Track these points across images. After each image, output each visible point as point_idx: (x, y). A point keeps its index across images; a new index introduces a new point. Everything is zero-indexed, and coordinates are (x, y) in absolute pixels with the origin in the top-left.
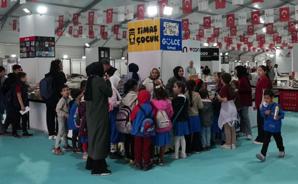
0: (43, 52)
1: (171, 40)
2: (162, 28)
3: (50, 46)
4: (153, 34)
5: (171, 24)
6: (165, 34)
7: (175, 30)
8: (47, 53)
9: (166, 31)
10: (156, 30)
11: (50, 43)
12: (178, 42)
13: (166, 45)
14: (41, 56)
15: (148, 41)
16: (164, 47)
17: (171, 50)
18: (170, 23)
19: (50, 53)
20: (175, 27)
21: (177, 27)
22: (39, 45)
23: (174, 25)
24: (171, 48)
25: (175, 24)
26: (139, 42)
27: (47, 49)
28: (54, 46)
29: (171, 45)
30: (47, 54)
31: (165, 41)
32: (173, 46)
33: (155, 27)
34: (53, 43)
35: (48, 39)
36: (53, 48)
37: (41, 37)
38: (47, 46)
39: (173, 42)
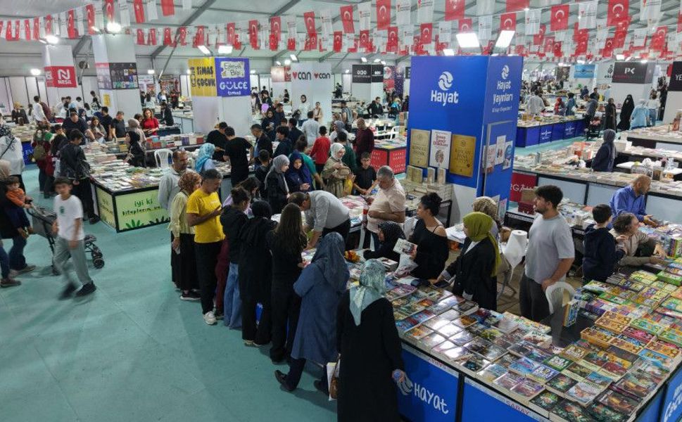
0: (122, 83)
1: (233, 84)
2: (219, 70)
3: (131, 74)
4: (209, 77)
5: (232, 63)
6: (223, 77)
7: (238, 70)
8: (128, 83)
9: (225, 73)
10: (212, 73)
11: (130, 70)
12: (244, 85)
13: (226, 90)
14: (120, 88)
15: (207, 85)
16: (223, 93)
17: (233, 95)
18: (230, 62)
19: (132, 84)
20: (239, 67)
21: (243, 66)
22: (116, 74)
23: (236, 64)
24: (234, 93)
25: (239, 62)
26: (199, 84)
27: (127, 79)
28: (136, 74)
29: (233, 90)
30: (127, 86)
31: (224, 86)
32: (236, 91)
33: (211, 68)
34: (134, 71)
35: (127, 66)
36: (134, 77)
37: (117, 64)
38: (126, 74)
39: (237, 86)
